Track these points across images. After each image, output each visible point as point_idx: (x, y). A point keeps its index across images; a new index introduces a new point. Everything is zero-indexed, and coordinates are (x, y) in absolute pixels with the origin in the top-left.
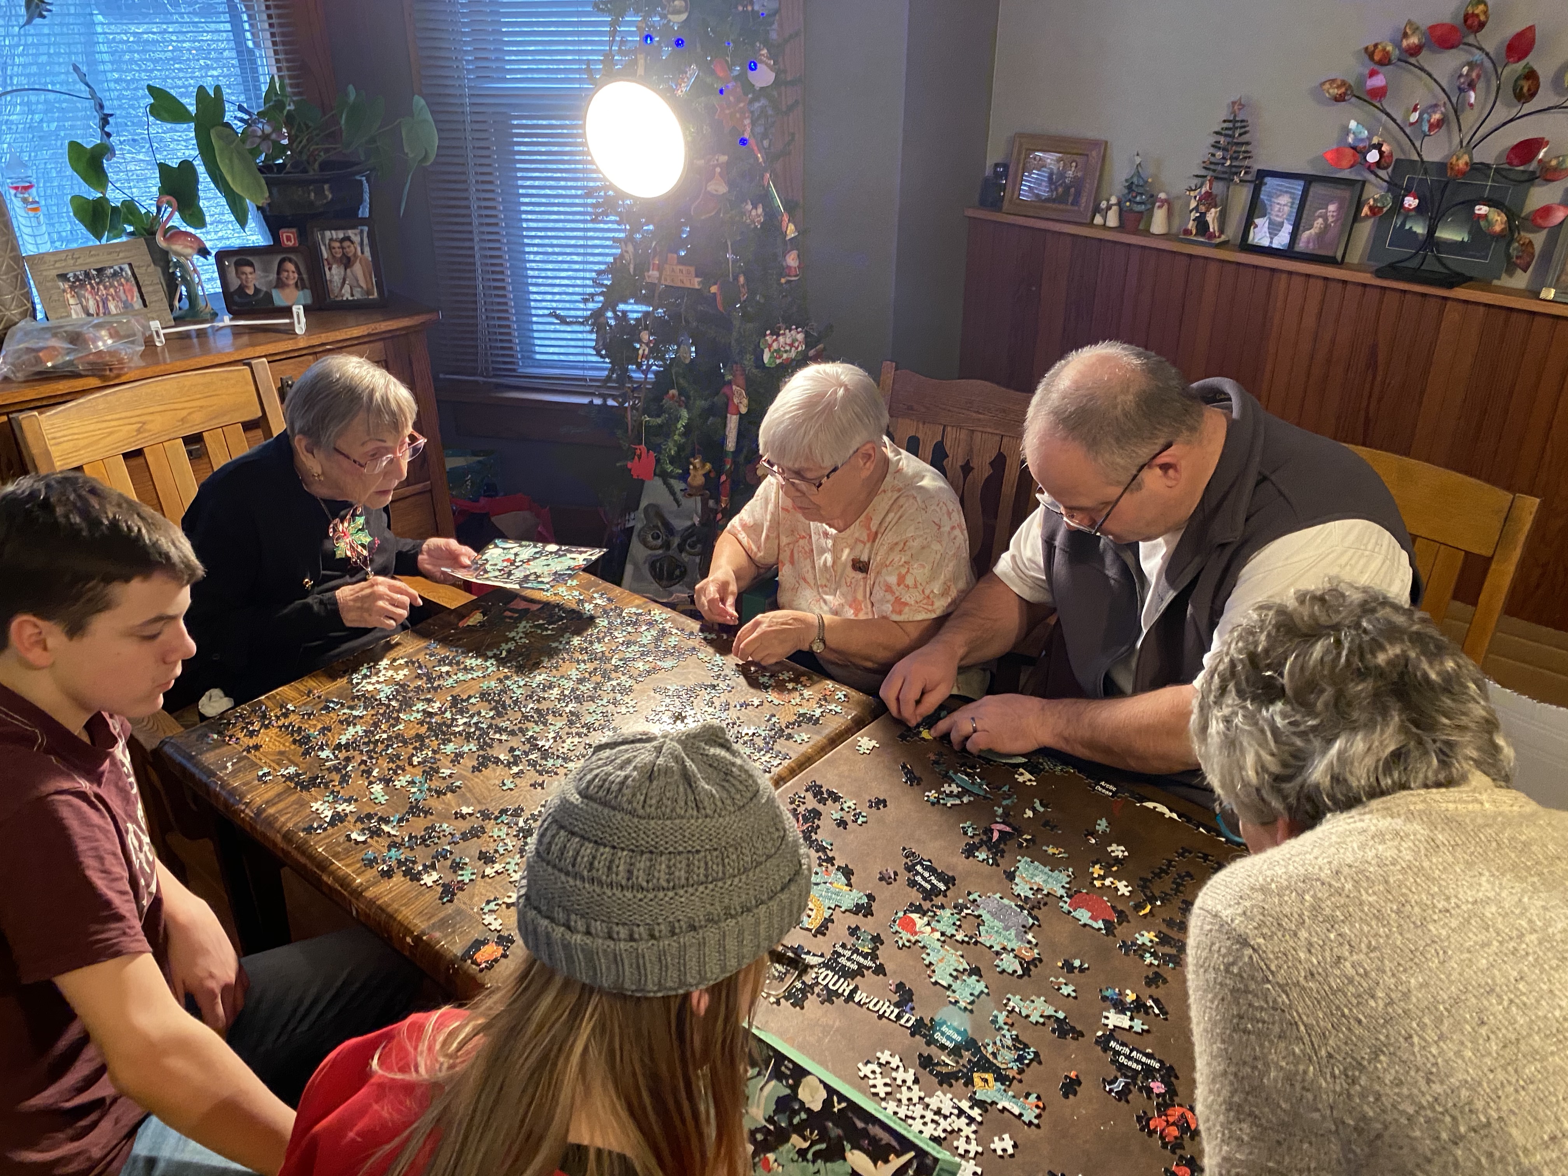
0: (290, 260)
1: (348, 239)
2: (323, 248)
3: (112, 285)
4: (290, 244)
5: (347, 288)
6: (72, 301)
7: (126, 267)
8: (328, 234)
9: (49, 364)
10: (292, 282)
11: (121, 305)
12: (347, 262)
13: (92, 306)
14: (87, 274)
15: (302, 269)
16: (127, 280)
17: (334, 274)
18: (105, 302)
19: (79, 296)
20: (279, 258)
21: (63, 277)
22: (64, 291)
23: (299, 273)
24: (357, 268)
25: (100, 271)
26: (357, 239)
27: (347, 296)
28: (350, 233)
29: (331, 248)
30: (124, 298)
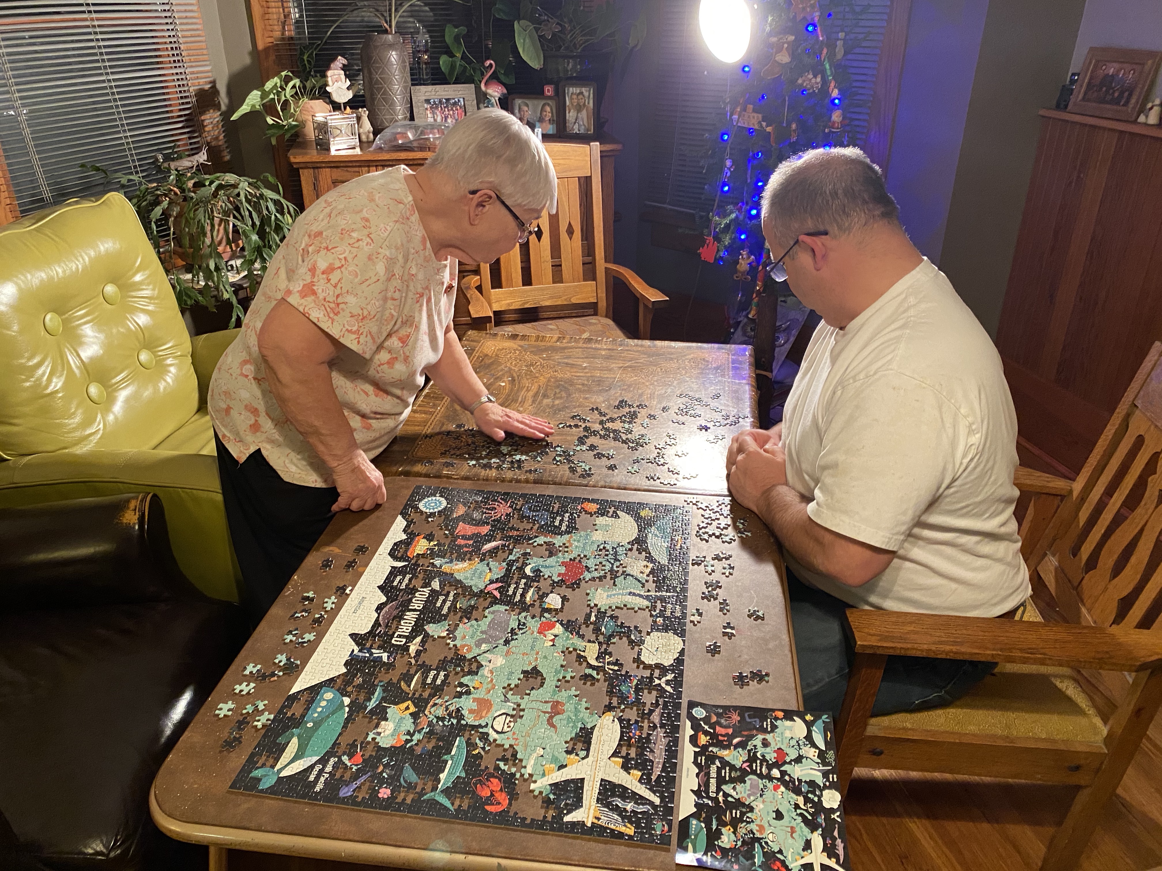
0: (549, 105)
1: (581, 93)
2: (567, 99)
3: (452, 109)
4: (549, 94)
5: (577, 125)
6: (429, 115)
7: (462, 100)
8: (571, 89)
9: (400, 142)
10: (547, 119)
11: (454, 121)
12: (579, 108)
13: (439, 119)
14: (440, 101)
15: (554, 111)
16: (461, 107)
17: (571, 115)
18: (446, 118)
19: (433, 113)
20: (542, 102)
21: (428, 101)
22: (427, 109)
23: (552, 113)
24: (584, 112)
25: (448, 100)
26: (586, 94)
27: (576, 131)
28: (583, 90)
29: (571, 99)
30: (456, 117)
